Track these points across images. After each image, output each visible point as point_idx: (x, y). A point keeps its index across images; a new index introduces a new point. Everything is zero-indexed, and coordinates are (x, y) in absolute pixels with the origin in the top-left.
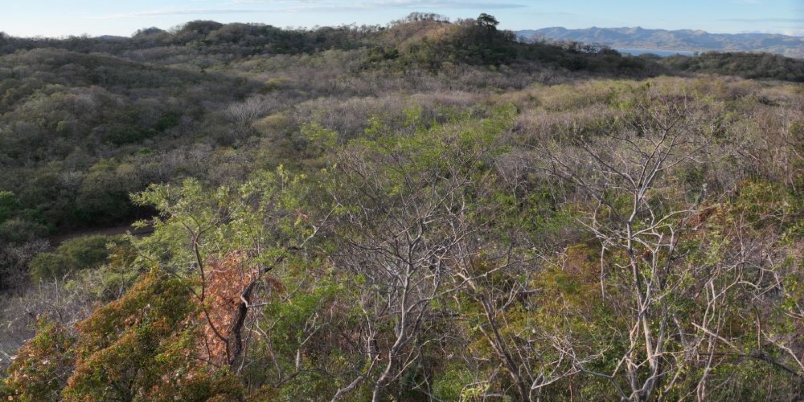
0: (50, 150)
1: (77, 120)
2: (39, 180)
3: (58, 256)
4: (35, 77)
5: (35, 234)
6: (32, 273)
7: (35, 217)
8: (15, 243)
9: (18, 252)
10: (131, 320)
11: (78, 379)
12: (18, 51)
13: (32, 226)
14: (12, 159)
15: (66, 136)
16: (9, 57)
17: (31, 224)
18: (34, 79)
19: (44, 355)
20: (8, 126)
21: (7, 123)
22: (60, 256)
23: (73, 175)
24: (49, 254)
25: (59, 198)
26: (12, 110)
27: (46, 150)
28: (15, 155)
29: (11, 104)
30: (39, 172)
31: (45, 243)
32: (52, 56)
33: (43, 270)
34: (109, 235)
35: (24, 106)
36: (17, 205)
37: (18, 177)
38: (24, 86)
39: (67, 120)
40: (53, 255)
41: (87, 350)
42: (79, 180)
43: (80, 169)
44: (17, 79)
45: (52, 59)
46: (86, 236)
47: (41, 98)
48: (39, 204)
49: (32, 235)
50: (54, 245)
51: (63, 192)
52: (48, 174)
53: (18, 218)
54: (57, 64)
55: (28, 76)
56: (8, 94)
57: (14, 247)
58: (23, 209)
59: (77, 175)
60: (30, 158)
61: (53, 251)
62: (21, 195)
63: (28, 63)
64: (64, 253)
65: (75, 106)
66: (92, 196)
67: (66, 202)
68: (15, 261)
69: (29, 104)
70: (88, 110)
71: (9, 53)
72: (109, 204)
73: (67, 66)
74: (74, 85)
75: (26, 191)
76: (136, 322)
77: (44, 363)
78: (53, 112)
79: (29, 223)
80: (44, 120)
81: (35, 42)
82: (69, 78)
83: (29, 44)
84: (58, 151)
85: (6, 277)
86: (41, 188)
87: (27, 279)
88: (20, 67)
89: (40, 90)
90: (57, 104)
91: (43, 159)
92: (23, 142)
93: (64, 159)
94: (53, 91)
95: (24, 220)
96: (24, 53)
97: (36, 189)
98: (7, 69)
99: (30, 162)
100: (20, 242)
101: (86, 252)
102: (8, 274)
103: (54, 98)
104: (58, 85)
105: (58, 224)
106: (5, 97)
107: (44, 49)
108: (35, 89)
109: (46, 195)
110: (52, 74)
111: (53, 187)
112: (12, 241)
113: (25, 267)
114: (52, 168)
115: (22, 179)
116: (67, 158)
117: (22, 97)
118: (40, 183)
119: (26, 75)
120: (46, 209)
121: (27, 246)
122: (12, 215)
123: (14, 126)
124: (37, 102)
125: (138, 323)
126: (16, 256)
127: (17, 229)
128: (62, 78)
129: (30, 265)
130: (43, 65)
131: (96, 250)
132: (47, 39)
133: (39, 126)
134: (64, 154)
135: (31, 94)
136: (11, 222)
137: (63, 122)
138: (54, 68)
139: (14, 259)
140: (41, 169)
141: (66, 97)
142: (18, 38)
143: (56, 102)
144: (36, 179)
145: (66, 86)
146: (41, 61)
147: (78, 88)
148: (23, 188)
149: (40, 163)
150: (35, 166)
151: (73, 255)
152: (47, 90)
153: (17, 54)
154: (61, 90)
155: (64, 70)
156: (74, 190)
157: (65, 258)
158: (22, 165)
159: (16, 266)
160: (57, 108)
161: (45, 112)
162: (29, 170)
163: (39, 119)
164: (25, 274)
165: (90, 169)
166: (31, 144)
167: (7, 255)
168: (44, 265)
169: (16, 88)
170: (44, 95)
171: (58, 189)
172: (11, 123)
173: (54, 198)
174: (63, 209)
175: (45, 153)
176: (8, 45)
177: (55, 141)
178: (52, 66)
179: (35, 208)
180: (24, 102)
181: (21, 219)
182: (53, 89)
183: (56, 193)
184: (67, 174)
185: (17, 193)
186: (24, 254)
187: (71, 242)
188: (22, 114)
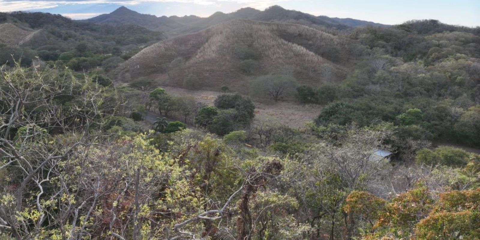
0: (449, 92)
1: (469, 78)
2: (437, 108)
3: (434, 153)
4: (451, 48)
5: (425, 137)
6: (417, 157)
7: (428, 127)
8: (413, 138)
9: (413, 144)
10: (469, 205)
11: (428, 221)
12: (445, 32)
13: (425, 131)
14: (426, 92)
15: (460, 86)
16: (439, 35)
17: (425, 130)
18: (450, 49)
19: (414, 201)
20: (429, 74)
21: (429, 72)
22: (435, 153)
23: (457, 109)
24: (429, 150)
25: (445, 121)
26: (433, 65)
27: (446, 91)
28: (428, 91)
29: (433, 61)
30: (438, 103)
31: (429, 143)
32: (464, 37)
33: (423, 157)
34: (468, 152)
35: (440, 64)
36: (421, 118)
37: (426, 103)
38: (443, 53)
39: (463, 76)
40: (431, 151)
41: (439, 209)
42: (460, 113)
43: (462, 107)
44: (441, 48)
45: (463, 39)
46: (454, 147)
47: (452, 61)
48: (433, 120)
49: (424, 136)
50: (434, 146)
51: (449, 118)
52: (443, 105)
53: (419, 125)
54: (466, 42)
55: (447, 47)
56: (433, 55)
57: (412, 140)
58: (423, 121)
59: (460, 110)
60: (436, 94)
61: (432, 149)
62: (425, 113)
63: (449, 40)
64: (438, 152)
65: (471, 69)
66: (464, 125)
67: (449, 123)
68: (410, 147)
69: (443, 63)
70: (478, 73)
71: (439, 32)
72: (473, 133)
73: (471, 44)
74: (473, 56)
75: (428, 112)
76: (472, 208)
77: (413, 205)
78: (457, 70)
79: (424, 130)
80: (450, 74)
81: (456, 28)
82: (471, 52)
83: (452, 29)
84: (453, 94)
85: (402, 154)
86: (437, 113)
87: (413, 159)
88: (444, 41)
89: (452, 56)
90: (460, 66)
91: (443, 96)
92: (434, 84)
93: (455, 99)
94: (460, 58)
95: (422, 127)
96: (448, 34)
97: (434, 112)
98: (436, 41)
99: (435, 96)
100: (416, 138)
101: (450, 157)
102: (404, 153)
103: (460, 62)
104: (463, 55)
105: (440, 135)
106: (431, 57)
107: (460, 32)
108: (450, 55)
109: (438, 117)
110: (461, 48)
111: (444, 114)
112: (412, 136)
113: (414, 152)
114: (446, 103)
115: (428, 104)
116: (457, 99)
117: (441, 59)
118: (437, 109)
119: (446, 46)
120: (436, 125)
121: (419, 142)
122: (417, 123)
123: (432, 74)
124: (449, 63)
125: (473, 209)
126: (412, 145)
127: (417, 130)
128: (467, 51)
129: (417, 152)
130: (457, 42)
131: (457, 157)
132: (463, 27)
133: (446, 77)
134: (456, 96)
135: (446, 58)
136: (414, 126)
137: (461, 77)
138: (463, 44)
139: (410, 146)
140: (440, 101)
141: (467, 63)
142: (446, 24)
143: (460, 64)
144: (436, 106)
145: (468, 56)
146: (456, 39)
147: (475, 58)
148: (427, 110)
149: (441, 98)
150: (437, 99)
151: (443, 156)
152: (456, 56)
153: (444, 33)
154: (464, 58)
155: (469, 46)
156: (455, 119)
157: (437, 155)
158: (430, 97)
159: (409, 150)
160: (460, 68)
161: (452, 69)
162: (434, 101)
163: (447, 73)
164: (413, 156)
165: (469, 108)
166: (439, 86)
167: (407, 142)
168: (425, 155)
169: (439, 53)
170: (454, 59)
171: (446, 115)
172: (431, 72)
173: (442, 120)
174: (446, 127)
175: (445, 93)
176: (439, 28)
177: (453, 87)
178: (462, 43)
179: (429, 122)
180: (441, 61)
181: (421, 126)
182: (460, 57)
183: (445, 117)
184: (454, 108)
185: (423, 112)
186: (416, 145)
187: (444, 147)
188: (438, 68)
